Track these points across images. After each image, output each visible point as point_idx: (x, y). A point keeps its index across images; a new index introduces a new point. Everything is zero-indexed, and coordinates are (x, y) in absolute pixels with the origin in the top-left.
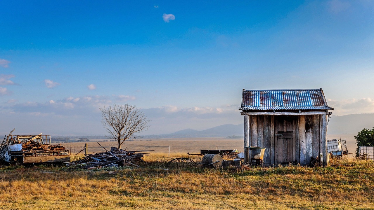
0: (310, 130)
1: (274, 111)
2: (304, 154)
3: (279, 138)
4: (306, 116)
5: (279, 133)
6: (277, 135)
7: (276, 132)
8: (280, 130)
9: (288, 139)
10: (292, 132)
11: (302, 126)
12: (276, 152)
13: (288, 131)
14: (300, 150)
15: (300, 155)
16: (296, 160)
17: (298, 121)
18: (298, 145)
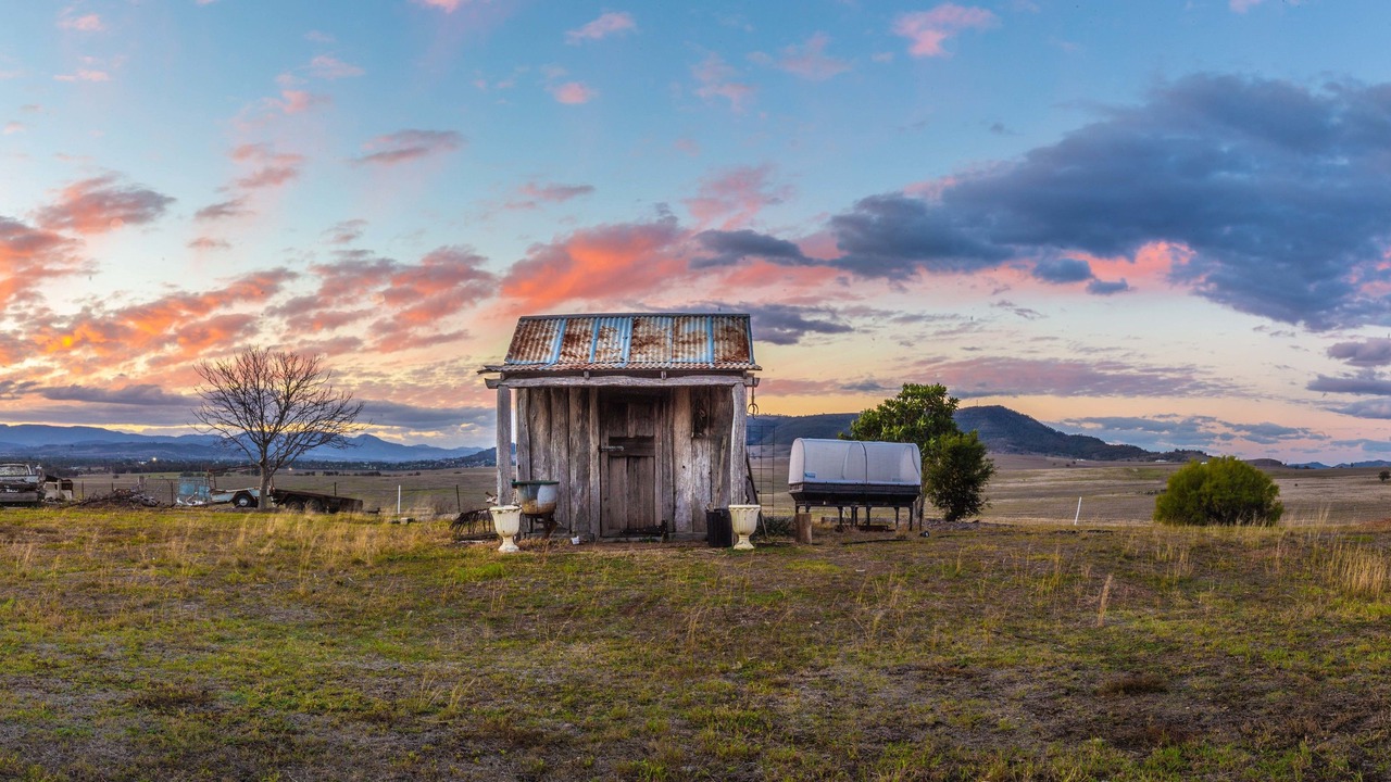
0: (706, 432)
1: (586, 374)
2: (686, 504)
3: (612, 456)
4: (694, 390)
5: (613, 441)
6: (607, 447)
7: (606, 439)
8: (617, 434)
9: (642, 459)
10: (653, 437)
11: (682, 425)
12: (606, 499)
13: (640, 434)
14: (674, 493)
15: (675, 507)
16: (663, 521)
17: (671, 406)
18: (668, 477)
